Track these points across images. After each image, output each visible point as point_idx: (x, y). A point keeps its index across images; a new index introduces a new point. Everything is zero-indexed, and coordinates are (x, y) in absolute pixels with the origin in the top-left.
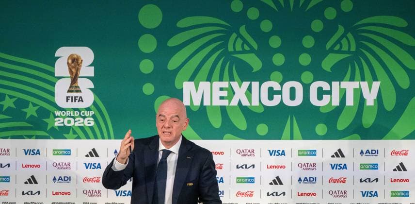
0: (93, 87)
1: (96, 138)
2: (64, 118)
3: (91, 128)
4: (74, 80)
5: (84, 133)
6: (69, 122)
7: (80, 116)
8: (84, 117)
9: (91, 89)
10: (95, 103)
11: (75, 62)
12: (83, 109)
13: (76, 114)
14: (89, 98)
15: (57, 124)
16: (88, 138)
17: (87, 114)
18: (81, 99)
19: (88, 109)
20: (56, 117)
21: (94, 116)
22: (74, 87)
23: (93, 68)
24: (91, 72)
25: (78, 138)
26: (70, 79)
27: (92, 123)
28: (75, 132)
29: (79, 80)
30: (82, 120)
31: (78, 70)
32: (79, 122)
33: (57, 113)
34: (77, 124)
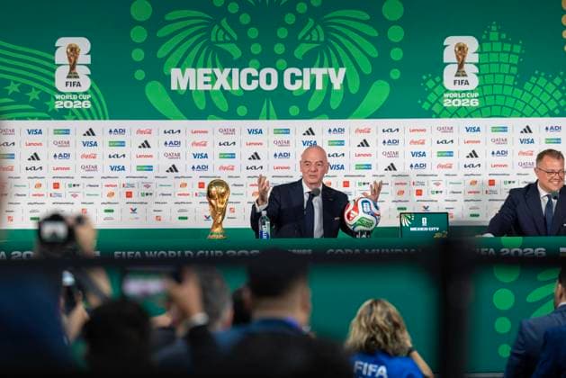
0: (89, 73)
1: (93, 119)
2: (64, 101)
3: (88, 110)
4: (73, 67)
5: (82, 114)
6: (68, 104)
7: (78, 99)
8: (82, 100)
9: (88, 75)
10: (91, 88)
11: (73, 51)
12: (80, 93)
13: (75, 97)
14: (86, 83)
15: (57, 107)
16: (85, 118)
17: (84, 97)
18: (79, 84)
19: (86, 93)
20: (56, 100)
21: (90, 99)
22: (72, 73)
23: (89, 56)
24: (88, 60)
25: (77, 119)
26: (69, 67)
27: (89, 106)
28: (73, 114)
29: (77, 67)
30: (80, 102)
31: (76, 58)
32: (78, 105)
33: (58, 97)
34: (75, 107)
